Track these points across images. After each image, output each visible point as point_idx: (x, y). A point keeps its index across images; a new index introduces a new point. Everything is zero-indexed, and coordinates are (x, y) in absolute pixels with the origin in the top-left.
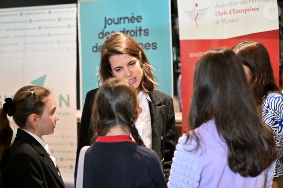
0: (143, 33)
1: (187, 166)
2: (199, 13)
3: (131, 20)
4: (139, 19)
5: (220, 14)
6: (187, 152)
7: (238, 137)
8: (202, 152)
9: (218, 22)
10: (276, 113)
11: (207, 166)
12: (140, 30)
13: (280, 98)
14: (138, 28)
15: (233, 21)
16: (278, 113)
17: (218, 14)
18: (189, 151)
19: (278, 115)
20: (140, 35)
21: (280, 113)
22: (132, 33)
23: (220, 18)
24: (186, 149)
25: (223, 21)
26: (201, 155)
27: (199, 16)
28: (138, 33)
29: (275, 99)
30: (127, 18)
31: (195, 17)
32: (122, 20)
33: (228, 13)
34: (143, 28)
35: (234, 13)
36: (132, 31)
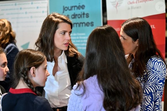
0: (85, 16)
1: (76, 105)
2: (118, 3)
3: (79, 8)
4: (83, 7)
5: (131, 3)
6: (77, 96)
7: (112, 86)
8: (86, 97)
9: (129, 9)
10: (160, 74)
11: (89, 106)
12: (84, 14)
13: (161, 63)
14: (83, 13)
15: (138, 8)
16: (161, 74)
17: (129, 3)
18: (78, 95)
19: (161, 75)
20: (84, 17)
21: (162, 74)
22: (79, 16)
23: (130, 6)
24: (76, 93)
25: (132, 8)
26: (85, 98)
27: (118, 5)
28: (83, 16)
29: (158, 63)
30: (76, 6)
31: (115, 5)
32: (73, 8)
33: (135, 3)
34: (86, 13)
35: (138, 3)
36: (79, 15)
